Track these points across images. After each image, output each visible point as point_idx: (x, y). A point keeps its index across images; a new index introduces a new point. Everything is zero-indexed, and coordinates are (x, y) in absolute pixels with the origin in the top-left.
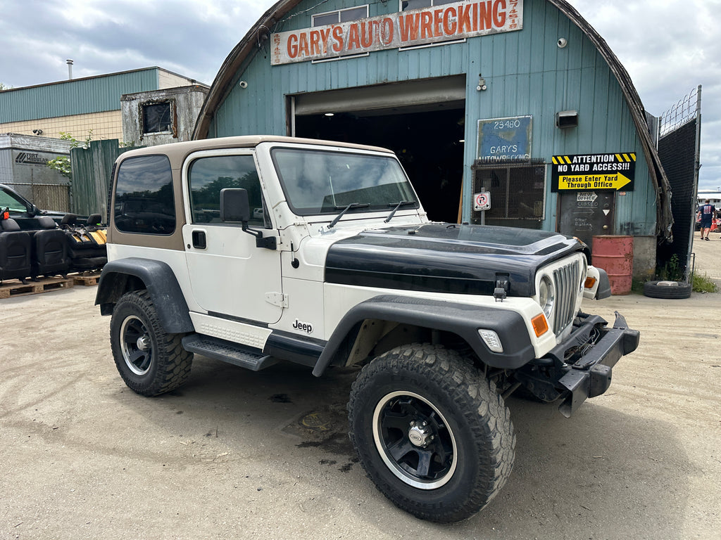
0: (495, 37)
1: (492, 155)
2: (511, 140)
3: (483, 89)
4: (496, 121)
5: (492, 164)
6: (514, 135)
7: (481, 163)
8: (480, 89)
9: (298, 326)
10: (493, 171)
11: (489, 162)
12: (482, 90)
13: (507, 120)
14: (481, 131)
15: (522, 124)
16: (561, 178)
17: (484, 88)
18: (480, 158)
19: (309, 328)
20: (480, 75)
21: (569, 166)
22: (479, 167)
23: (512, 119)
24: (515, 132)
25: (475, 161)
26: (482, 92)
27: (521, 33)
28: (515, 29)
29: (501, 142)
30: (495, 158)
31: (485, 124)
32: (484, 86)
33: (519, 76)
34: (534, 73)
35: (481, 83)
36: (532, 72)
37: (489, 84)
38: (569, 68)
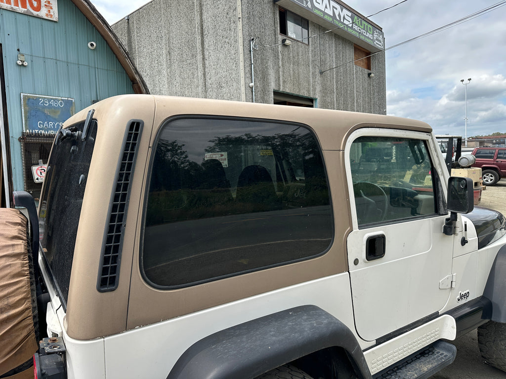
0: (31, 18)
1: (40, 129)
2: (57, 117)
3: (24, 64)
4: (40, 98)
5: (41, 137)
6: (59, 113)
7: (30, 135)
8: (21, 64)
9: (462, 297)
10: (42, 145)
11: (38, 136)
13: (52, 99)
14: (26, 105)
15: (66, 104)
17: (26, 64)
18: (28, 131)
19: (468, 294)
20: (18, 50)
22: (29, 140)
23: (56, 99)
24: (60, 110)
25: (23, 133)
26: (22, 68)
27: (56, 24)
28: (51, 19)
29: (47, 118)
30: (43, 132)
31: (29, 99)
32: (25, 62)
33: (58, 62)
34: (71, 63)
35: (22, 58)
36: (69, 61)
37: (30, 62)
38: (99, 67)
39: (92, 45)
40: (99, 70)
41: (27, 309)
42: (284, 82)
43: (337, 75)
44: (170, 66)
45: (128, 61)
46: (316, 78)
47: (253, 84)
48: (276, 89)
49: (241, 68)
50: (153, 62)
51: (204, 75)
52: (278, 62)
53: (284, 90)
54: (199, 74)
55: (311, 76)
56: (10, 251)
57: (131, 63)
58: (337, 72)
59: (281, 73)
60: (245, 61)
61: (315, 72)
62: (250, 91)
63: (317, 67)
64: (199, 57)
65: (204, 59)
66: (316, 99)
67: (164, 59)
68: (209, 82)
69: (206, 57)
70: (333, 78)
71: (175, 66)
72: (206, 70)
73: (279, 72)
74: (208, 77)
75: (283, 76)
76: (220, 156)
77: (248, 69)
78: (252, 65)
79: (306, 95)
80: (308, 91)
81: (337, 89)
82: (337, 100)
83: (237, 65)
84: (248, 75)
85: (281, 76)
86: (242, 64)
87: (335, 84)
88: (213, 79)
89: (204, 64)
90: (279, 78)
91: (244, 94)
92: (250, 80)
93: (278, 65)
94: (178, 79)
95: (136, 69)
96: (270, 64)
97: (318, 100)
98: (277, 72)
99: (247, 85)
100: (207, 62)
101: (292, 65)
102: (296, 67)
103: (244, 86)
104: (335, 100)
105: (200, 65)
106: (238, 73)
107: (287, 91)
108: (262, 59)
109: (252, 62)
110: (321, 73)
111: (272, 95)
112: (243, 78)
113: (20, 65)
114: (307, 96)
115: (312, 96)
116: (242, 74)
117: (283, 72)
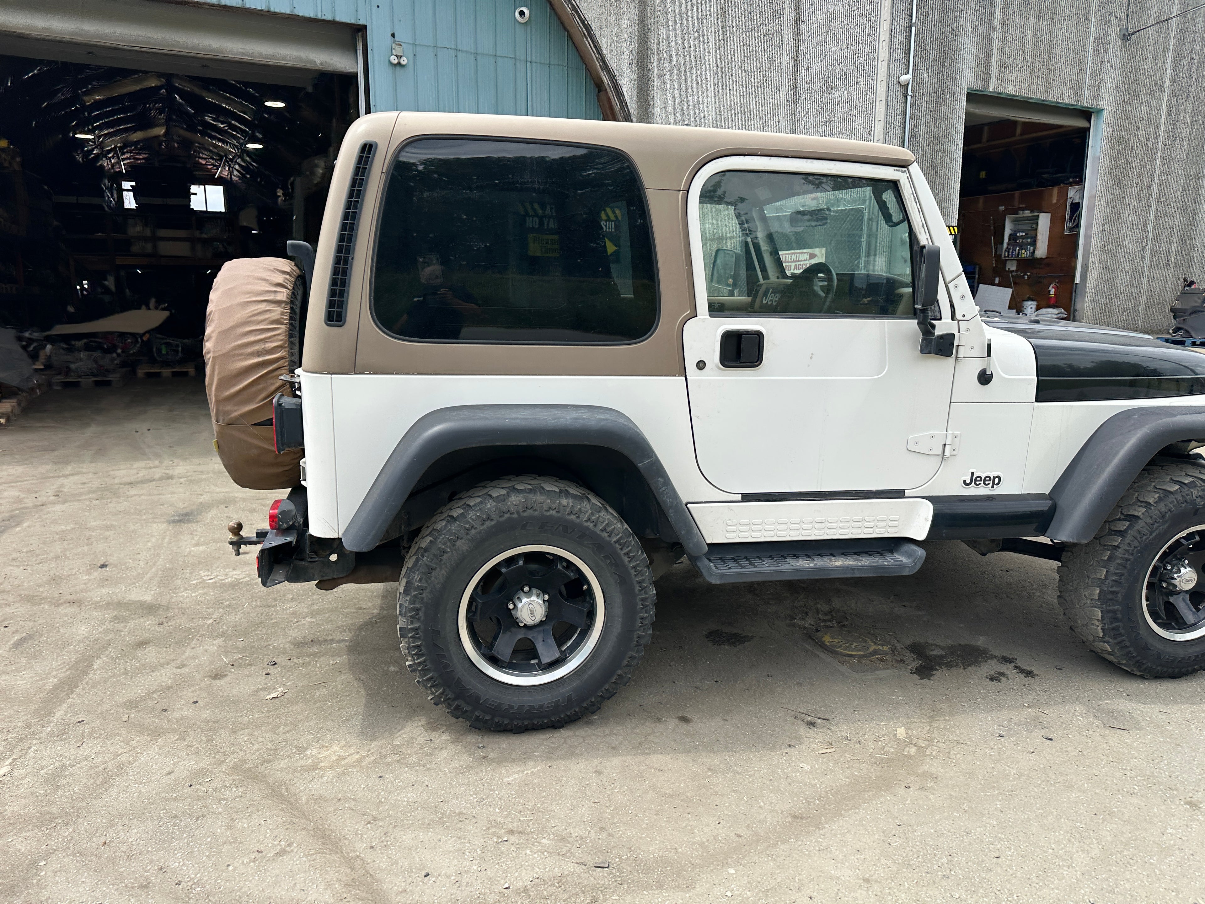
3: (403, 63)
8: (396, 62)
9: (975, 480)
12: (399, 63)
16: (531, 236)
17: (404, 61)
19: (997, 481)
20: (393, 35)
21: (541, 219)
26: (398, 68)
32: (404, 58)
33: (460, 54)
34: (482, 54)
35: (398, 51)
36: (479, 51)
37: (411, 57)
38: (534, 59)
39: (522, 13)
40: (534, 64)
41: (283, 358)
42: (1003, 67)
43: (1181, 41)
44: (722, 44)
45: (588, 43)
46: (1106, 51)
47: (909, 77)
48: (978, 86)
49: (882, 39)
50: (688, 37)
51: (796, 59)
52: (992, 14)
53: (1000, 90)
54: (785, 58)
55: (1090, 47)
56: (271, 297)
57: (595, 47)
58: (1182, 31)
59: (995, 43)
60: (893, 18)
61: (1106, 34)
62: (900, 95)
63: (1114, 21)
64: (788, 17)
65: (798, 20)
66: (1100, 111)
67: (711, 26)
68: (804, 76)
69: (805, 15)
70: (1165, 50)
71: (733, 45)
72: (800, 48)
73: (990, 41)
74: (803, 63)
75: (1002, 50)
76: (807, 257)
77: (902, 38)
78: (913, 28)
79: (1068, 99)
80: (1077, 89)
81: (1173, 81)
82: (1169, 113)
83: (874, 29)
84: (899, 54)
85: (995, 51)
86: (885, 27)
87: (1168, 66)
88: (815, 69)
89: (797, 33)
90: (989, 56)
91: (884, 102)
92: (902, 67)
93: (990, 22)
94: (739, 75)
95: (603, 60)
96: (967, 21)
97: (1105, 114)
98: (986, 41)
99: (894, 80)
100: (804, 28)
101: (1032, 20)
102: (1044, 25)
103: (884, 83)
104: (1164, 111)
105: (788, 35)
106: (873, 53)
107: (1010, 90)
108: (944, 11)
109: (914, 21)
110: (1126, 37)
111: (963, 103)
112: (885, 64)
113: (395, 65)
114: (1072, 102)
115: (1086, 102)
116: (883, 53)
117: (1004, 40)
